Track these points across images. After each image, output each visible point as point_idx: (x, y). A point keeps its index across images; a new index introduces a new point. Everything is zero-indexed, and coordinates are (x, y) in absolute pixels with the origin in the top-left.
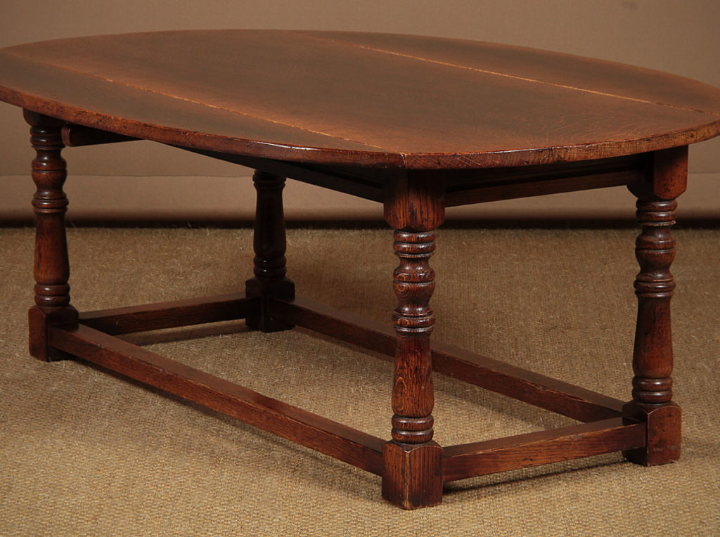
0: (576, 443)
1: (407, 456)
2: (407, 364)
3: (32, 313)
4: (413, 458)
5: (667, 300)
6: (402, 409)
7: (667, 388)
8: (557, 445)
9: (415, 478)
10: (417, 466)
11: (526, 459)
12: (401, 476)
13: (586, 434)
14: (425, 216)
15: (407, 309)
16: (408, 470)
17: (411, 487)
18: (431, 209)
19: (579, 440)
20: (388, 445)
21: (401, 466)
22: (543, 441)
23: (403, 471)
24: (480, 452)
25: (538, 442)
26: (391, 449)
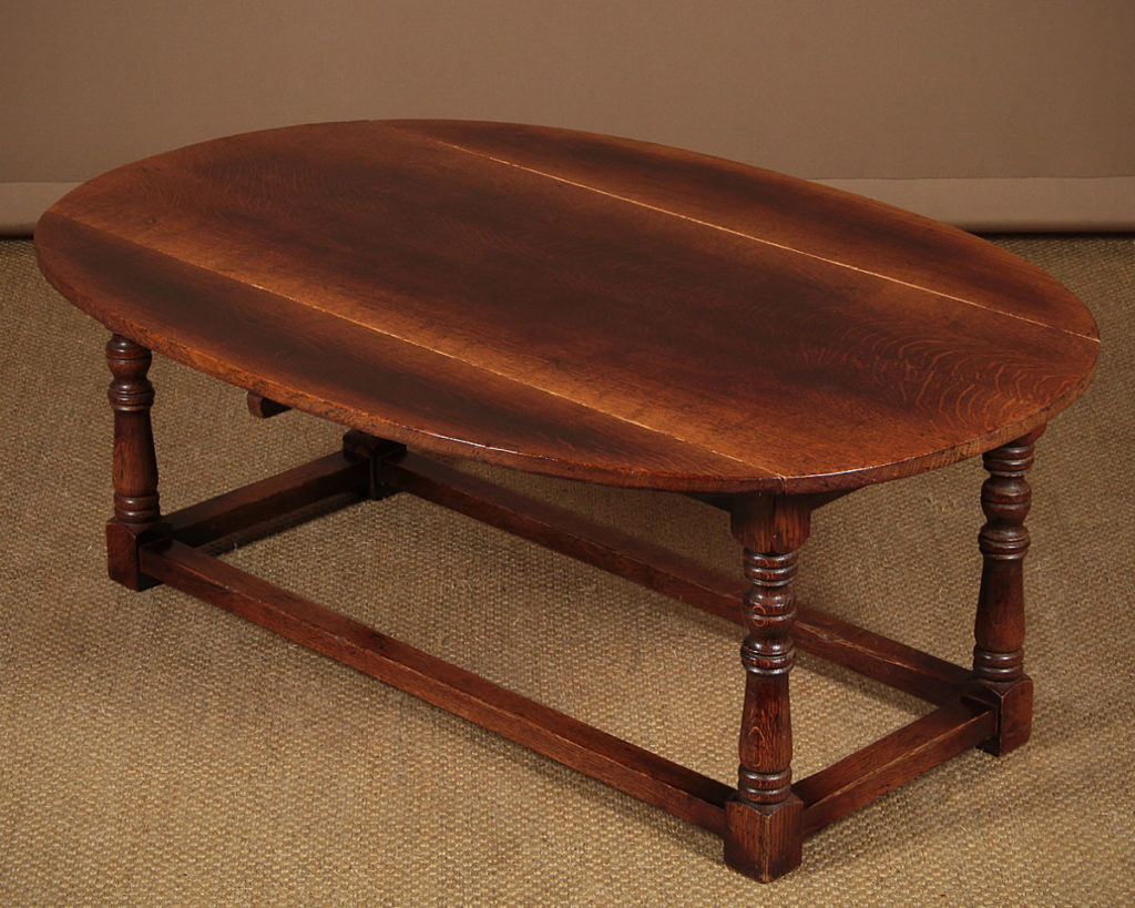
1: (767, 822)
2: (766, 712)
3: (111, 530)
4: (773, 823)
5: (1018, 563)
7: (1018, 661)
9: (775, 846)
10: (777, 830)
12: (757, 845)
13: (942, 737)
14: (791, 535)
15: (758, 646)
16: (768, 839)
17: (771, 858)
18: (797, 526)
20: (734, 804)
21: (757, 832)
22: (898, 759)
23: (761, 840)
24: (838, 793)
25: (894, 762)
26: (740, 809)
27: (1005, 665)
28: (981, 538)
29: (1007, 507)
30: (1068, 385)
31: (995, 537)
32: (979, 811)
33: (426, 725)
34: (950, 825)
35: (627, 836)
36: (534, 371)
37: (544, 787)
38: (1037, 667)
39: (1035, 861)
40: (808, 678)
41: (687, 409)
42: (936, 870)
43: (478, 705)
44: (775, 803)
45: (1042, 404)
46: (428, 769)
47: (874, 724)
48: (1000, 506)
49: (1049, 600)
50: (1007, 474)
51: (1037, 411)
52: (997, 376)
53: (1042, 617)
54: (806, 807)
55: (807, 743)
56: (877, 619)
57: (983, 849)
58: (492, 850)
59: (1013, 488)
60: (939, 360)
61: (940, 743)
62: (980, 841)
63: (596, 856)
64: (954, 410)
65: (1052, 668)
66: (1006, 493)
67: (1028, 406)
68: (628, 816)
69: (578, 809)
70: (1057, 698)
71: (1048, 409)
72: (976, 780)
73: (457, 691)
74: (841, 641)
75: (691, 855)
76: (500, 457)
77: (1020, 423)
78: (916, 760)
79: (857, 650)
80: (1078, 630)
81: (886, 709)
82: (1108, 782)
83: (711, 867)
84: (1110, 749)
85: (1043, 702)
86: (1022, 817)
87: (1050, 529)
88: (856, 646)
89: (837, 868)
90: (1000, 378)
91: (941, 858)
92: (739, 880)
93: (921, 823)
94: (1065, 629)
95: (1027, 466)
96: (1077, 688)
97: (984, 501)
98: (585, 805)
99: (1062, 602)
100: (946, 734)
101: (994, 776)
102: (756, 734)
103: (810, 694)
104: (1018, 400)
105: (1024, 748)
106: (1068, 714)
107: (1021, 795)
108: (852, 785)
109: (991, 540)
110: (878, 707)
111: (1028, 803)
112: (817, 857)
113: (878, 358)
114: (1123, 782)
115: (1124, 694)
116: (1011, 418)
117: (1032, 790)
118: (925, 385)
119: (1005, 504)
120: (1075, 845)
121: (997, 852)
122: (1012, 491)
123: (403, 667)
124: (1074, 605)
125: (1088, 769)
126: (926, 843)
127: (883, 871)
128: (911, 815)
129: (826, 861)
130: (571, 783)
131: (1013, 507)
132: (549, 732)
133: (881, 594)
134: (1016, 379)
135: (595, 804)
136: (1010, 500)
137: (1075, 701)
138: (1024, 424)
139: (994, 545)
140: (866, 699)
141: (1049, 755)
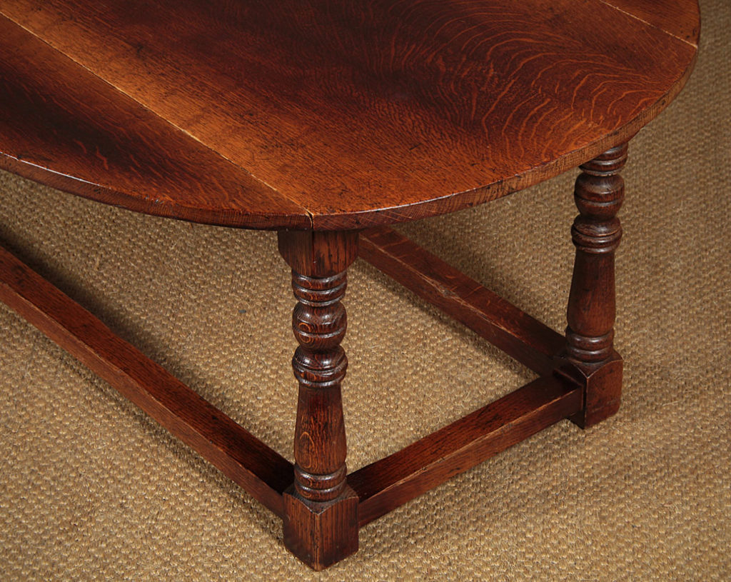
0: (508, 434)
1: (317, 518)
2: (315, 420)
4: (324, 520)
5: (610, 257)
6: (310, 467)
8: (487, 444)
9: (326, 539)
10: (329, 525)
11: (452, 470)
12: (309, 537)
13: (519, 420)
14: (334, 259)
16: (318, 534)
17: (322, 550)
19: (512, 430)
20: (290, 496)
21: (308, 526)
22: (470, 444)
23: (312, 534)
24: (401, 482)
25: (465, 447)
26: (295, 502)
27: (594, 347)
28: (574, 229)
29: (596, 204)
30: (646, 104)
31: (585, 231)
32: (548, 493)
33: (53, 362)
34: (515, 510)
35: (203, 504)
36: (111, 59)
37: (142, 441)
38: (648, 325)
39: (586, 558)
40: (429, 325)
41: (247, 117)
42: (486, 564)
43: (90, 354)
44: (326, 501)
45: (610, 129)
46: (38, 413)
47: (476, 384)
48: (590, 203)
49: (681, 246)
50: (597, 174)
51: (603, 136)
52: (577, 88)
53: (669, 265)
54: (361, 501)
55: (406, 403)
56: (513, 261)
57: (539, 540)
58: (68, 515)
59: (604, 186)
60: (524, 65)
61: (516, 426)
62: (539, 530)
63: (165, 528)
64: (517, 132)
65: (663, 326)
66: (597, 192)
67: (595, 130)
68: (210, 480)
69: (166, 469)
70: (658, 362)
71: (616, 133)
72: (555, 456)
73: (75, 338)
74: (456, 298)
75: (257, 531)
76: (30, 171)
77: (582, 152)
78: (490, 443)
79: (469, 310)
80: (699, 282)
81: (491, 366)
82: (682, 465)
83: (271, 547)
84: (693, 425)
85: (644, 366)
86: (588, 504)
87: (703, 165)
88: (469, 306)
89: (393, 555)
90: (579, 91)
91: (496, 549)
92: (293, 565)
93: (488, 505)
94: (687, 282)
95: (618, 166)
96: (681, 351)
97: (577, 196)
98: (174, 465)
99: (692, 250)
100: (525, 416)
101: (573, 453)
102: (306, 438)
103: (425, 345)
104: (587, 122)
105: (611, 419)
106: (664, 382)
107: (593, 477)
108: (417, 473)
109: (582, 233)
110: (485, 363)
111: (597, 486)
112: (377, 540)
113: (464, 59)
114: (697, 466)
115: (724, 360)
116: (572, 147)
117: (605, 471)
118: (500, 96)
119: (594, 201)
120: (630, 540)
121: (552, 545)
122: (604, 189)
123: (32, 306)
124: (704, 253)
125: (666, 448)
126: (486, 529)
127: (435, 562)
128: (481, 495)
129: (385, 546)
130: (168, 438)
131: (603, 205)
132: (146, 392)
133: (524, 232)
134: (595, 93)
135: (184, 465)
136: (599, 198)
137: (674, 367)
138: (586, 152)
139: (584, 238)
140: (477, 354)
141: (633, 430)
